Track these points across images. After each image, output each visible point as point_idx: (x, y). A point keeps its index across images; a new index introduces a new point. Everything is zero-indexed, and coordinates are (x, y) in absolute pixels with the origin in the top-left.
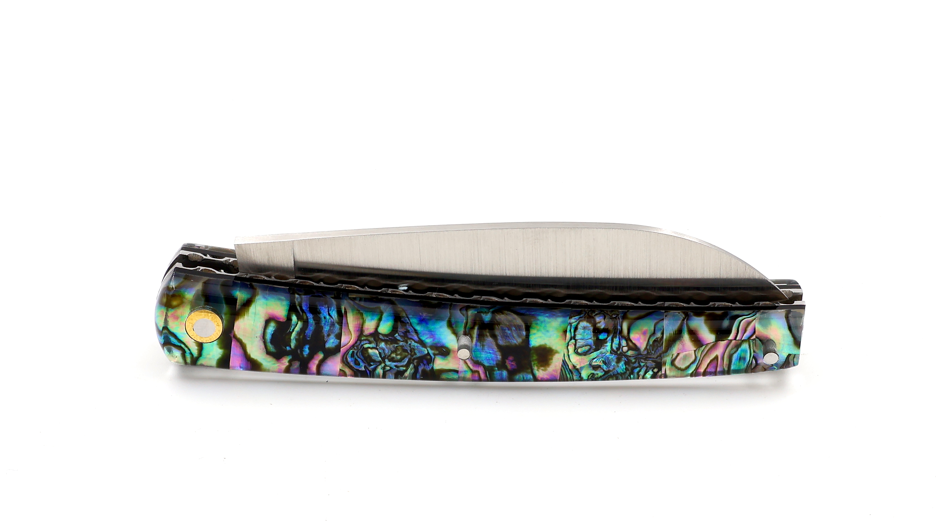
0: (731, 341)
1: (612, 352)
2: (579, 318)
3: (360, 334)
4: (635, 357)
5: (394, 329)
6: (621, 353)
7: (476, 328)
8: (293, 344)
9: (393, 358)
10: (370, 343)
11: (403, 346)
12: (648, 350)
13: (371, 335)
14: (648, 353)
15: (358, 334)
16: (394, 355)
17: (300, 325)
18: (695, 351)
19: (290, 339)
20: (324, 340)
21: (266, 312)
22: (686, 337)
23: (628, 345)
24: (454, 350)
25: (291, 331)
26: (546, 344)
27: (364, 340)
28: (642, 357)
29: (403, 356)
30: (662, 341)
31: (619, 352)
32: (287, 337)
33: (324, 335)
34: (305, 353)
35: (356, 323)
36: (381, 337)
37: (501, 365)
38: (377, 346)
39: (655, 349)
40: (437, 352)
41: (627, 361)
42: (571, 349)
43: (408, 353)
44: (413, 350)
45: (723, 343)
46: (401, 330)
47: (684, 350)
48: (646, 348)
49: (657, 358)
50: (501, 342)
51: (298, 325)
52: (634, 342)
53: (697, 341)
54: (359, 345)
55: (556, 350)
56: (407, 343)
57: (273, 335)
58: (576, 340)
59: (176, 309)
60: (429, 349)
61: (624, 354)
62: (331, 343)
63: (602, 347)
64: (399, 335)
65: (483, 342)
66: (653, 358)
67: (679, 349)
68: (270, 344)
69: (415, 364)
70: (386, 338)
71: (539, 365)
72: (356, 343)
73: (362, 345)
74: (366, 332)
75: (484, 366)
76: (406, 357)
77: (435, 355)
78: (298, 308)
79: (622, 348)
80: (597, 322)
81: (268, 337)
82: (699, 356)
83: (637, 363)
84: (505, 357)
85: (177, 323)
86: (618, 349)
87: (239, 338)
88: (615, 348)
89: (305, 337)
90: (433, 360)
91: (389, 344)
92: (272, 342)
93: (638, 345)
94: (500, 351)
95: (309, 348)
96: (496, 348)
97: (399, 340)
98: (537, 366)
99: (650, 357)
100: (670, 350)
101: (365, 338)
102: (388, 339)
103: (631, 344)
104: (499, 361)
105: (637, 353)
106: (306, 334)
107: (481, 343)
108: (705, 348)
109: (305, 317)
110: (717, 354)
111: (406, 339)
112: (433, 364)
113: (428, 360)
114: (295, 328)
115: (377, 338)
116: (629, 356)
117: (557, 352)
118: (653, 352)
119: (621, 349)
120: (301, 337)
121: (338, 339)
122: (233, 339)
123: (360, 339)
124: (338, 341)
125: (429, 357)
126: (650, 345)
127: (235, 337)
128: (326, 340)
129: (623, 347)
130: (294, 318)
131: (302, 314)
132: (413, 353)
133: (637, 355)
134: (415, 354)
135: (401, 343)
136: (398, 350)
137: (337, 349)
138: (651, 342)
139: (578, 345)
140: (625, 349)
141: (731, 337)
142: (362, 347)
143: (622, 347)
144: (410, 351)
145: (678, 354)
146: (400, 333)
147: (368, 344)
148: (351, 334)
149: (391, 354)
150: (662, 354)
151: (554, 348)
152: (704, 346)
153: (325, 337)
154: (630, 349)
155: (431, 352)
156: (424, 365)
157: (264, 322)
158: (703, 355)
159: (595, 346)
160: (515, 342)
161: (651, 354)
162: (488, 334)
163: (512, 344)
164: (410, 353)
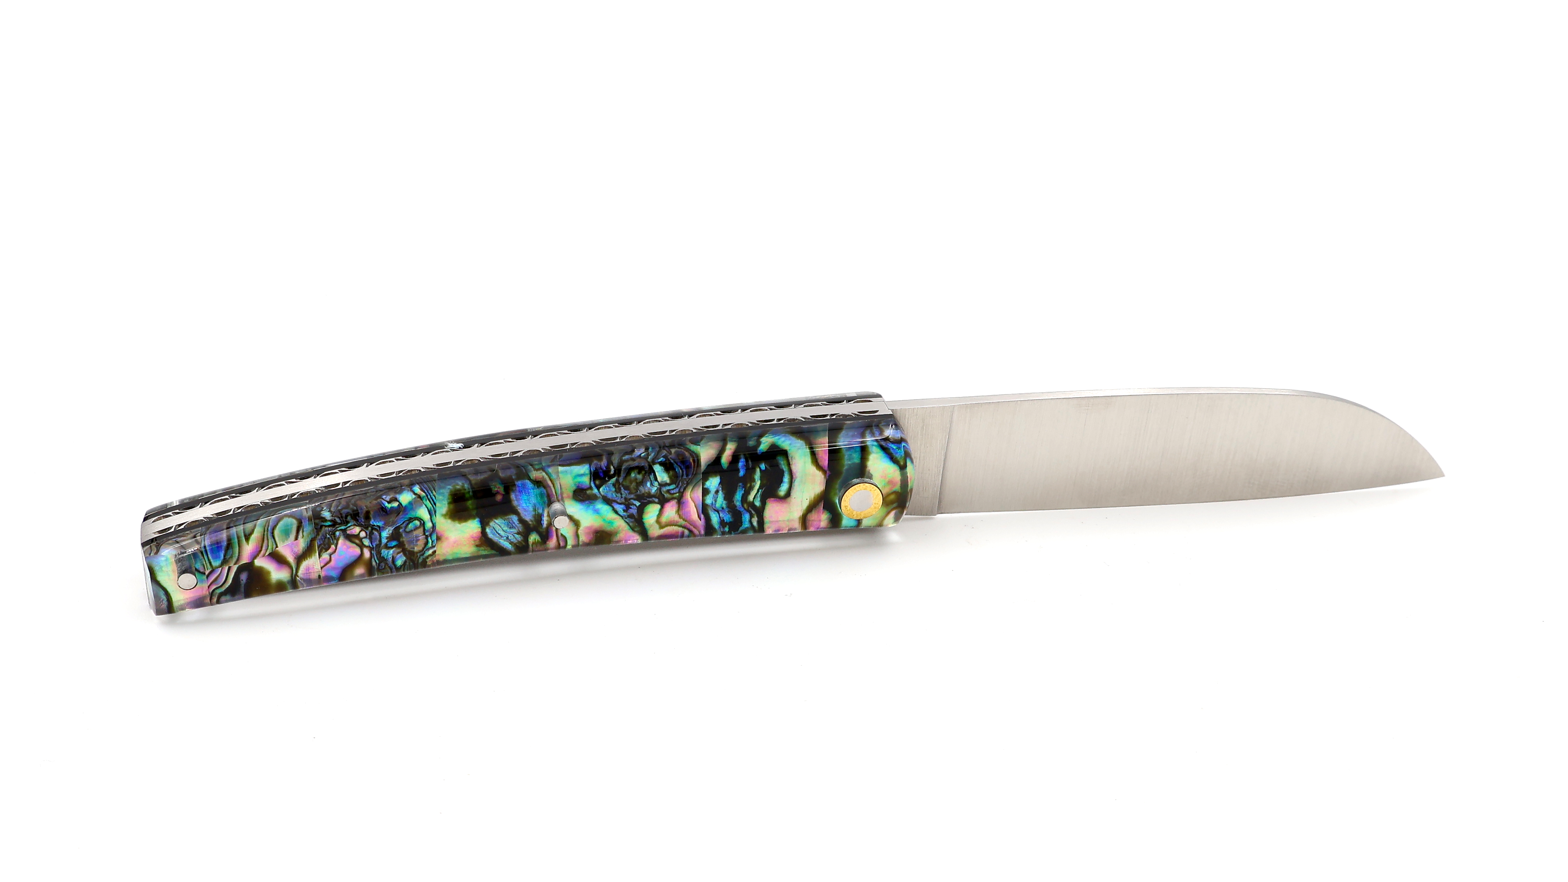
0: (235, 564)
1: (378, 529)
2: (424, 554)
3: (681, 499)
4: (349, 524)
5: (641, 510)
6: (367, 528)
7: (545, 525)
8: (757, 475)
9: (639, 473)
10: (668, 491)
11: (629, 494)
12: (335, 538)
13: (668, 500)
14: (334, 534)
15: (683, 500)
16: (640, 477)
17: (751, 498)
18: (277, 547)
19: (761, 480)
20: (722, 486)
21: (790, 503)
22: (291, 559)
23: (361, 540)
24: (568, 499)
25: (760, 490)
26: (460, 524)
27: (676, 493)
28: (340, 526)
29: (629, 478)
30: (319, 549)
31: (370, 528)
32: (765, 482)
33: (722, 491)
34: (742, 462)
35: (686, 510)
36: (657, 500)
37: (509, 487)
38: (660, 489)
40: (588, 492)
41: (357, 517)
42: (429, 525)
43: (623, 485)
45: (244, 560)
46: (633, 511)
47: (290, 546)
48: (338, 540)
50: (515, 518)
51: (753, 497)
52: (355, 545)
53: (278, 559)
54: (681, 487)
55: (446, 518)
56: (625, 499)
57: (781, 481)
58: (424, 534)
59: (891, 492)
60: (598, 495)
62: (713, 483)
63: (392, 533)
64: (635, 505)
65: (535, 514)
66: (326, 528)
67: (297, 545)
68: (785, 470)
69: (612, 467)
70: (651, 499)
71: (463, 491)
72: (685, 489)
73: (677, 487)
74: (674, 502)
75: (530, 479)
76: (624, 477)
77: (591, 488)
78: (753, 512)
79: (367, 535)
80: (402, 553)
81: (786, 479)
82: (271, 541)
83: (344, 515)
84: (507, 501)
85: (890, 477)
86: (371, 533)
87: (820, 471)
88: (376, 533)
89: (744, 486)
90: (592, 478)
91: (646, 493)
92: (781, 474)
93: (348, 543)
94: (514, 507)
95: (738, 469)
96: (519, 511)
97: (635, 500)
98: (465, 490)
100: (307, 544)
101: (675, 495)
102: (648, 499)
103: (357, 541)
104: (513, 491)
105: (348, 532)
106: (744, 489)
107: (538, 512)
108: (266, 553)
109: (745, 506)
111: (627, 503)
112: (591, 470)
113: (599, 476)
114: (756, 494)
115: (661, 499)
116: (356, 526)
117: (445, 516)
118: (328, 536)
119: (368, 533)
120: (749, 485)
121: (706, 488)
122: (826, 468)
123: (681, 494)
124: (705, 487)
125: (597, 482)
126: (333, 544)
127: (824, 472)
128: (720, 485)
129: (366, 537)
130: (758, 503)
131: (748, 508)
132: (617, 486)
133: (348, 529)
134: (614, 485)
135: (632, 496)
136: (635, 487)
137: (706, 475)
138: (333, 546)
139: (422, 529)
140: (363, 535)
141: (234, 569)
142: (677, 484)
143: (368, 537)
145: (296, 539)
146: (635, 507)
147: (670, 490)
148: (691, 497)
149: (643, 478)
150: (317, 535)
151: (449, 521)
152: (267, 554)
153: (721, 489)
154: (357, 536)
155: (595, 491)
156: (601, 468)
157: (791, 494)
158: (265, 543)
159: (400, 532)
160: (497, 521)
161: (330, 533)
162: (530, 523)
163: (502, 518)
164: (621, 486)
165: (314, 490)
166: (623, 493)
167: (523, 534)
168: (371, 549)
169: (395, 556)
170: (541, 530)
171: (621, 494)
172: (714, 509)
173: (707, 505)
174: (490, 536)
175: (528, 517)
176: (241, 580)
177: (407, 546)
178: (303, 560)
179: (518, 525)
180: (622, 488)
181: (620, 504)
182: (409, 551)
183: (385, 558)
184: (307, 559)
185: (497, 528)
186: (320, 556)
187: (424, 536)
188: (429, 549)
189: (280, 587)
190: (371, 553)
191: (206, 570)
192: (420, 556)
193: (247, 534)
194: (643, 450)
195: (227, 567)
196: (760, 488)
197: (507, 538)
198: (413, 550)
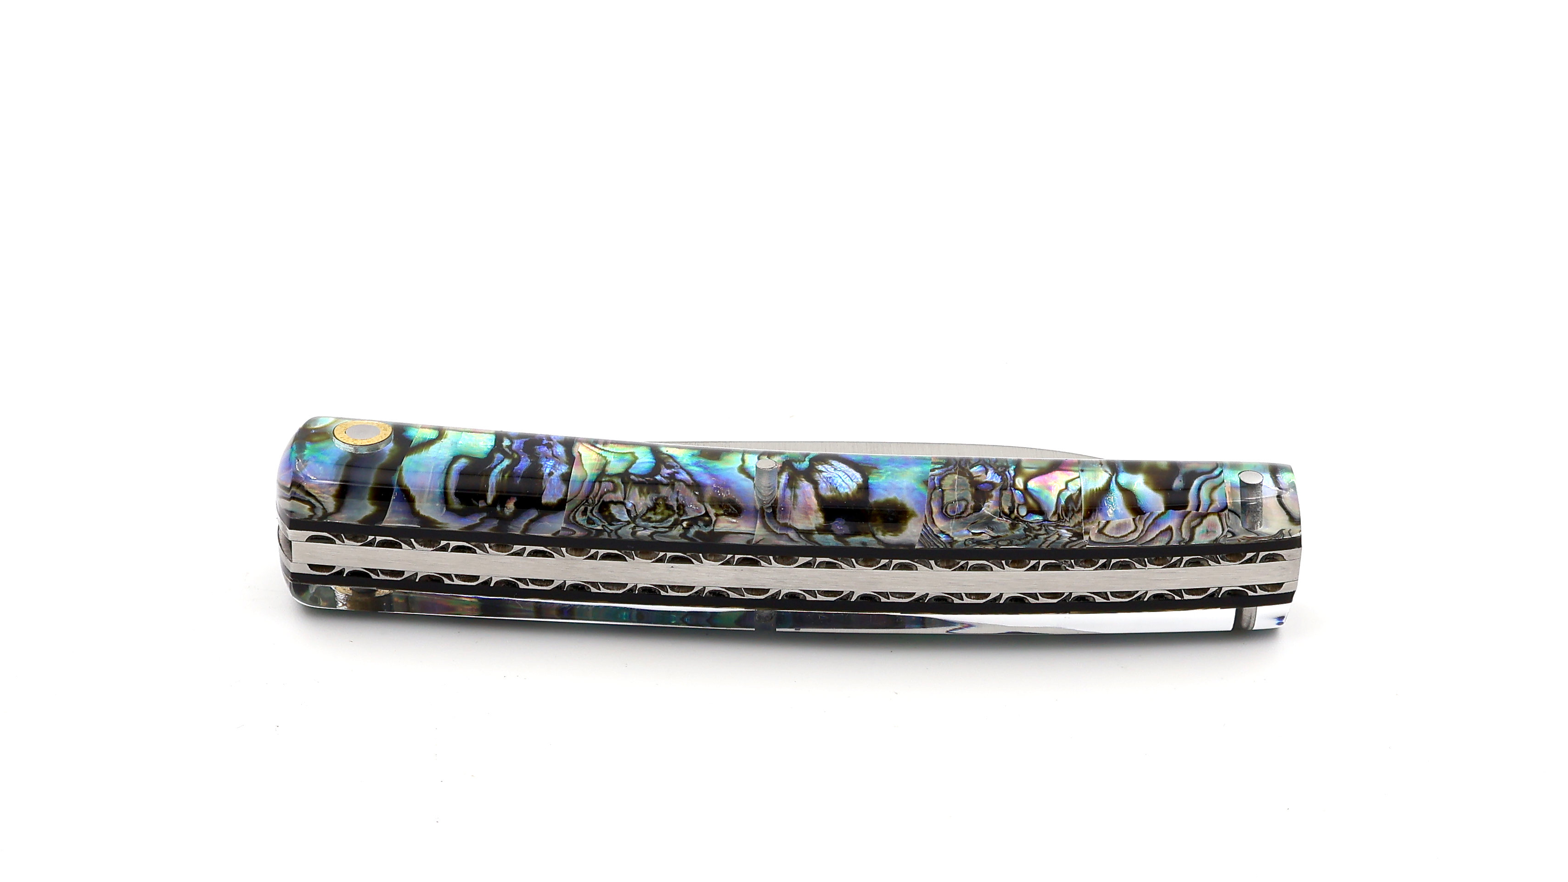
0: (1189, 512)
1: (1002, 513)
2: (946, 471)
3: (601, 473)
4: (1039, 524)
5: (656, 465)
6: (1016, 518)
7: (785, 474)
8: (490, 496)
9: (650, 517)
10: (615, 489)
11: (668, 497)
12: (1059, 515)
13: (618, 474)
14: (1059, 519)
15: (597, 471)
16: (650, 514)
17: (507, 462)
18: (1134, 520)
19: (488, 482)
20: (542, 487)
21: (455, 451)
22: (1117, 496)
23: (1026, 504)
25: (492, 467)
26: (895, 498)
27: (605, 481)
28: (1050, 524)
29: (665, 516)
30: (1079, 502)
31: (1013, 517)
33: (543, 474)
34: (507, 510)
36: (632, 477)
37: (824, 529)
38: (625, 497)
39: (1070, 515)
40: (721, 511)
41: (1027, 529)
42: (935, 506)
43: (674, 511)
44: (682, 507)
47: (1115, 517)
48: (1056, 508)
49: (1074, 526)
50: (823, 490)
51: (504, 462)
52: (1035, 499)
54: (597, 494)
55: (913, 508)
58: (943, 491)
60: (709, 506)
61: (1021, 518)
63: (985, 503)
65: (795, 489)
66: (1069, 527)
67: (1108, 516)
68: (453, 496)
69: (685, 526)
70: (641, 479)
71: (886, 527)
72: (593, 485)
73: (602, 495)
74: (610, 466)
75: (797, 531)
76: (670, 516)
77: (717, 515)
78: (506, 450)
80: (975, 476)
81: (456, 473)
82: (1141, 526)
83: (1043, 530)
84: (829, 517)
87: (405, 486)
88: (1007, 511)
90: (713, 523)
91: (645, 494)
93: (1042, 502)
94: (822, 504)
95: (515, 504)
96: (816, 498)
97: (661, 484)
98: (881, 531)
99: (1063, 524)
100: (1095, 515)
101: (607, 479)
102: (644, 481)
103: (1030, 501)
104: (820, 522)
105: (1041, 517)
108: (1149, 516)
109: (516, 456)
110: (1171, 525)
111: (672, 480)
112: (713, 528)
113: (705, 522)
114: (499, 464)
115: (628, 482)
116: (1030, 524)
117: (913, 514)
118: (1068, 519)
119: (1016, 512)
120: (508, 474)
121: (564, 485)
122: (395, 489)
123: (599, 480)
124: (566, 487)
125: (707, 518)
126: (1062, 504)
127: (399, 483)
129: (1019, 507)
130: (498, 456)
131: (512, 454)
134: (685, 513)
135: (665, 490)
136: (658, 504)
137: (560, 502)
138: (1062, 497)
139: (945, 501)
140: (1023, 512)
142: (602, 500)
144: (677, 509)
145: (1108, 523)
146: (663, 469)
147: (612, 493)
148: (586, 475)
149: (647, 512)
150: (1081, 520)
151: (908, 504)
152: (1147, 514)
153: (544, 483)
154: (1030, 510)
155: (712, 511)
156: (699, 528)
157: (450, 459)
158: (1148, 525)
159: (974, 501)
160: (847, 490)
161: (1064, 521)
162: (803, 479)
163: (840, 494)
164: (677, 511)
165: (1077, 568)
166: (675, 503)
167: (814, 470)
168: (1014, 485)
169: (984, 474)
170: (791, 471)
171: (677, 501)
172: (557, 458)
173: (567, 463)
174: (858, 475)
175: (806, 487)
176: (1182, 481)
177: (967, 481)
178: (1101, 489)
179: (820, 479)
180: (675, 509)
181: (681, 481)
182: (965, 476)
183: (996, 474)
184: (1097, 489)
185: (848, 480)
186: (1080, 490)
187: (943, 488)
188: (940, 474)
189: (1133, 467)
190: (1014, 481)
191: (1227, 514)
192: (951, 470)
193: (1169, 531)
194: (639, 533)
195: (1200, 511)
196: (492, 469)
197: (835, 469)
198: (959, 476)
